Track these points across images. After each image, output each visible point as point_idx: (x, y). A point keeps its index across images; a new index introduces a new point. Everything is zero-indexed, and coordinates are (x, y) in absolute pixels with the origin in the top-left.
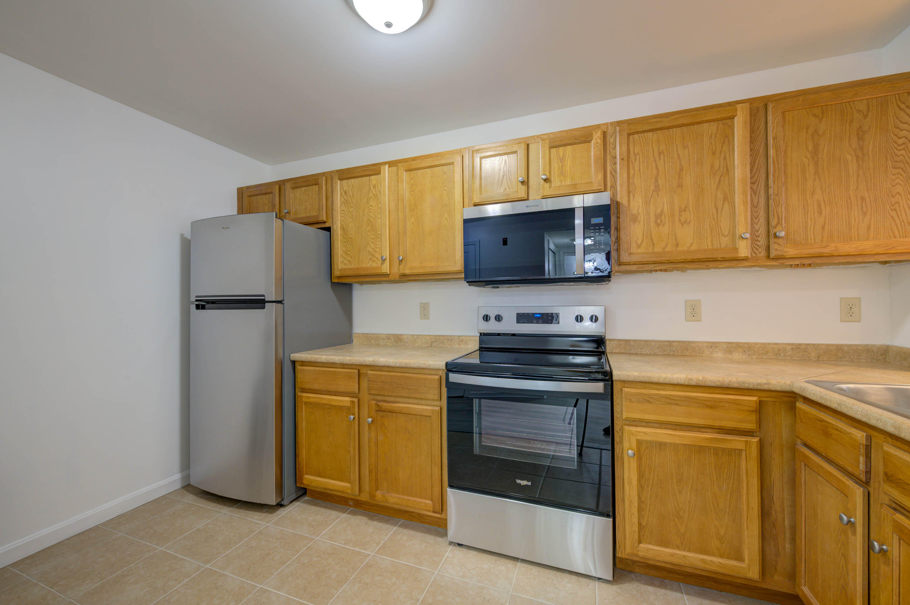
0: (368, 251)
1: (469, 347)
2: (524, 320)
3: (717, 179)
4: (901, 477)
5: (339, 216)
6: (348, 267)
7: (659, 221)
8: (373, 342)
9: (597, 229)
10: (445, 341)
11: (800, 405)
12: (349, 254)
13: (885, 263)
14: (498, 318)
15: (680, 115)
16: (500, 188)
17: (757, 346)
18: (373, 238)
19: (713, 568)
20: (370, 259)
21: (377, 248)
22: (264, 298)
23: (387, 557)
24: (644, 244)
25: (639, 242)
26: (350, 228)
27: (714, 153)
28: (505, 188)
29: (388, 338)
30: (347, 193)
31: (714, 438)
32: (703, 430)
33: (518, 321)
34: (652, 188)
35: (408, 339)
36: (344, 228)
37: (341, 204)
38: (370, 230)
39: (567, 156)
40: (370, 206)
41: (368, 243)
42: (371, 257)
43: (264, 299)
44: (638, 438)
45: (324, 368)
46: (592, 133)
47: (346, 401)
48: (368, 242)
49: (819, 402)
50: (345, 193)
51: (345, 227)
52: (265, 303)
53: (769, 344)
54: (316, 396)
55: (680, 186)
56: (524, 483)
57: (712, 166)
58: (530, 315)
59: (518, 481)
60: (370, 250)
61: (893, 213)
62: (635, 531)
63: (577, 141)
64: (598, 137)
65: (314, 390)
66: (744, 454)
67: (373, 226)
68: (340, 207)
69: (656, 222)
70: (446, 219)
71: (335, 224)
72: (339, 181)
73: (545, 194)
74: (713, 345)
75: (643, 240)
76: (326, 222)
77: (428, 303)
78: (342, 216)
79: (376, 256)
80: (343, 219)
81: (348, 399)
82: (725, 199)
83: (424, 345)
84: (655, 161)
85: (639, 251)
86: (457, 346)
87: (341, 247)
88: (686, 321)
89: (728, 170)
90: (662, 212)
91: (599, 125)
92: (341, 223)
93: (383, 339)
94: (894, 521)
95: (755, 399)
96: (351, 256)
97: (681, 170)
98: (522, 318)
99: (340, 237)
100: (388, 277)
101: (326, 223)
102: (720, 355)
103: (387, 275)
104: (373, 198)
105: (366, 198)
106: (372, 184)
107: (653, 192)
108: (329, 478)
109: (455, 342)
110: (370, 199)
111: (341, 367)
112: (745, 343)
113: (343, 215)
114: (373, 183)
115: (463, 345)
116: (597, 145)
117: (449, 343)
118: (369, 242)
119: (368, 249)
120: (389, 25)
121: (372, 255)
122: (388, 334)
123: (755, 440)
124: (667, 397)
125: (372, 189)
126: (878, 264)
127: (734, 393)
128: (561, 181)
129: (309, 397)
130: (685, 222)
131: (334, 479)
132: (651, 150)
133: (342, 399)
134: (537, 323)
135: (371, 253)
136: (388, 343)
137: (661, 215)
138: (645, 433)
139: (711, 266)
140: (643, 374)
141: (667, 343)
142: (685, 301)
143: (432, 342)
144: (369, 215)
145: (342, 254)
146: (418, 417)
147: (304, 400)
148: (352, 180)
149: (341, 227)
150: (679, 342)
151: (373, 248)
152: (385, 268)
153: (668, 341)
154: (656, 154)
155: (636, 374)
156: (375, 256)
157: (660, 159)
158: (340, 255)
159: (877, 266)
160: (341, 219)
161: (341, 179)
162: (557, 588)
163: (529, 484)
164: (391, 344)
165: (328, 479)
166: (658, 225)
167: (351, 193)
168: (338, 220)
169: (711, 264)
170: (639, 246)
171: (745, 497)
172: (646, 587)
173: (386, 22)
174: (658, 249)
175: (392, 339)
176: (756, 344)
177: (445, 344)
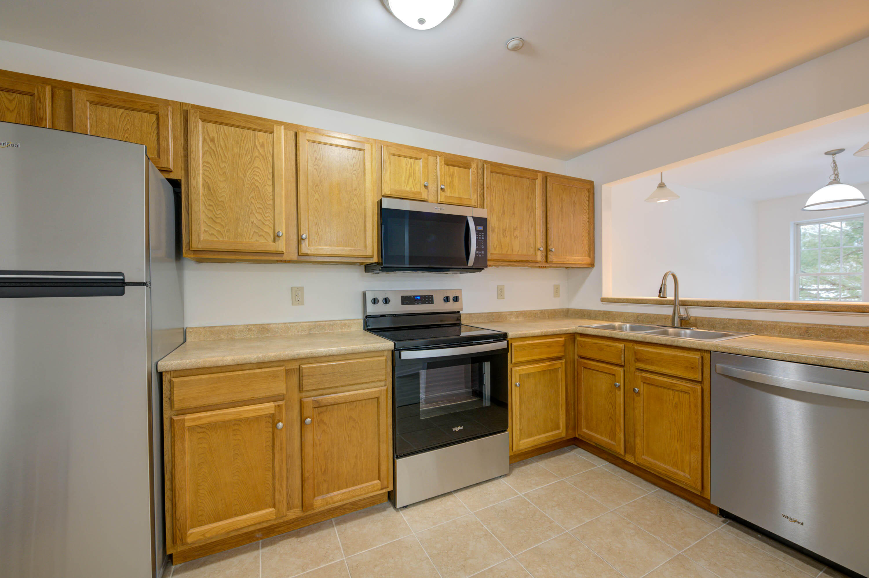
0: (253, 222)
1: (352, 330)
2: (407, 302)
3: (529, 214)
4: (645, 358)
5: (201, 168)
6: (216, 239)
7: (504, 234)
8: (223, 336)
9: (480, 234)
10: (326, 326)
11: (579, 338)
12: (219, 223)
13: (567, 268)
14: (386, 301)
15: (516, 169)
16: (407, 186)
17: (528, 312)
18: (259, 208)
19: (550, 439)
20: (255, 232)
21: (266, 220)
22: (121, 277)
23: (361, 551)
24: (497, 248)
25: (495, 246)
26: (221, 189)
27: (528, 198)
28: (411, 187)
29: (249, 329)
30: (216, 142)
31: (551, 364)
32: (544, 361)
33: (403, 303)
34: (501, 212)
35: (278, 328)
36: (208, 186)
37: (204, 154)
38: (255, 198)
39: (455, 175)
40: (254, 168)
41: (251, 213)
42: (256, 231)
43: (123, 280)
44: (520, 373)
45: (232, 373)
46: (471, 163)
47: (269, 408)
48: (252, 211)
49: (596, 335)
50: (212, 140)
51: (211, 186)
52: (124, 286)
53: (532, 311)
54: (214, 413)
55: (514, 214)
56: (459, 428)
57: (527, 205)
58: (412, 297)
59: (454, 429)
60: (255, 222)
61: (582, 245)
62: (518, 434)
63: (462, 165)
64: (475, 167)
65: (209, 406)
66: (560, 370)
67: (260, 192)
68: (203, 157)
69: (503, 234)
70: (356, 203)
71: (194, 178)
72: (200, 121)
73: (442, 201)
74: (511, 313)
75: (497, 246)
76: (171, 171)
77: (302, 288)
78: (205, 170)
79: (265, 230)
80: (207, 174)
81: (272, 404)
82: (532, 226)
83: (300, 333)
84: (503, 194)
85: (495, 252)
86: (340, 331)
87: (204, 212)
88: (498, 299)
89: (533, 210)
90: (506, 228)
91: (473, 158)
92: (203, 178)
93: (241, 331)
94: (642, 377)
95: (563, 339)
96: (222, 226)
97: (515, 204)
98: (406, 300)
99: (202, 198)
100: (282, 256)
101: (171, 173)
102: (513, 319)
103: (281, 253)
104: (259, 158)
105: (249, 156)
106: (258, 141)
107: (502, 214)
108: (236, 515)
109: (337, 326)
110: (255, 159)
111: (255, 367)
112: (523, 311)
113: (207, 168)
114: (261, 141)
115: (346, 329)
116: (474, 172)
117: (331, 328)
118: (254, 212)
119: (251, 220)
120: (422, 21)
121: (259, 228)
122: (247, 325)
123: (564, 361)
124: (532, 345)
125: (259, 147)
126: (564, 268)
127: (555, 337)
128: (451, 193)
129: (200, 418)
130: (516, 237)
131: (246, 513)
132: (501, 186)
133: (260, 407)
134: (418, 304)
135: (257, 226)
136: (248, 336)
137: (506, 230)
138: (522, 369)
139: (526, 265)
140: (522, 332)
141: (490, 314)
142: (498, 286)
143: (310, 329)
144: (254, 178)
145: (205, 220)
146: (364, 402)
147: (187, 424)
148: (225, 127)
149: (203, 185)
150: (496, 313)
151: (260, 220)
152: (281, 245)
153: (491, 313)
154: (503, 190)
155: (519, 333)
156: (263, 230)
157: (505, 193)
158: (202, 222)
159: (564, 269)
160: (203, 174)
161: (204, 120)
162: (489, 494)
163: (462, 428)
164: (252, 337)
165: (235, 517)
166: (504, 236)
167: (222, 143)
168: (199, 174)
169: (526, 264)
170: (495, 249)
171: (560, 394)
172: (521, 468)
173: (420, 19)
174: (504, 252)
175: (254, 331)
176: (527, 311)
177: (325, 330)
